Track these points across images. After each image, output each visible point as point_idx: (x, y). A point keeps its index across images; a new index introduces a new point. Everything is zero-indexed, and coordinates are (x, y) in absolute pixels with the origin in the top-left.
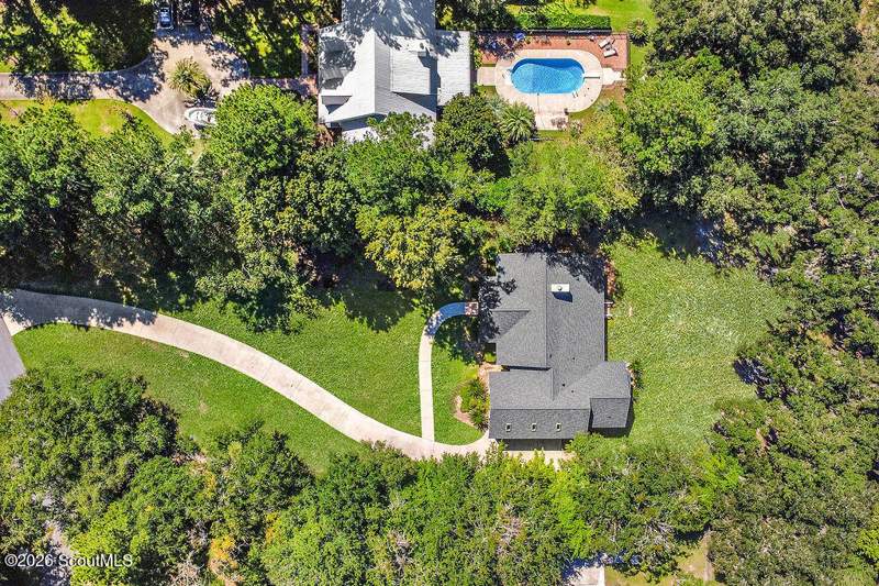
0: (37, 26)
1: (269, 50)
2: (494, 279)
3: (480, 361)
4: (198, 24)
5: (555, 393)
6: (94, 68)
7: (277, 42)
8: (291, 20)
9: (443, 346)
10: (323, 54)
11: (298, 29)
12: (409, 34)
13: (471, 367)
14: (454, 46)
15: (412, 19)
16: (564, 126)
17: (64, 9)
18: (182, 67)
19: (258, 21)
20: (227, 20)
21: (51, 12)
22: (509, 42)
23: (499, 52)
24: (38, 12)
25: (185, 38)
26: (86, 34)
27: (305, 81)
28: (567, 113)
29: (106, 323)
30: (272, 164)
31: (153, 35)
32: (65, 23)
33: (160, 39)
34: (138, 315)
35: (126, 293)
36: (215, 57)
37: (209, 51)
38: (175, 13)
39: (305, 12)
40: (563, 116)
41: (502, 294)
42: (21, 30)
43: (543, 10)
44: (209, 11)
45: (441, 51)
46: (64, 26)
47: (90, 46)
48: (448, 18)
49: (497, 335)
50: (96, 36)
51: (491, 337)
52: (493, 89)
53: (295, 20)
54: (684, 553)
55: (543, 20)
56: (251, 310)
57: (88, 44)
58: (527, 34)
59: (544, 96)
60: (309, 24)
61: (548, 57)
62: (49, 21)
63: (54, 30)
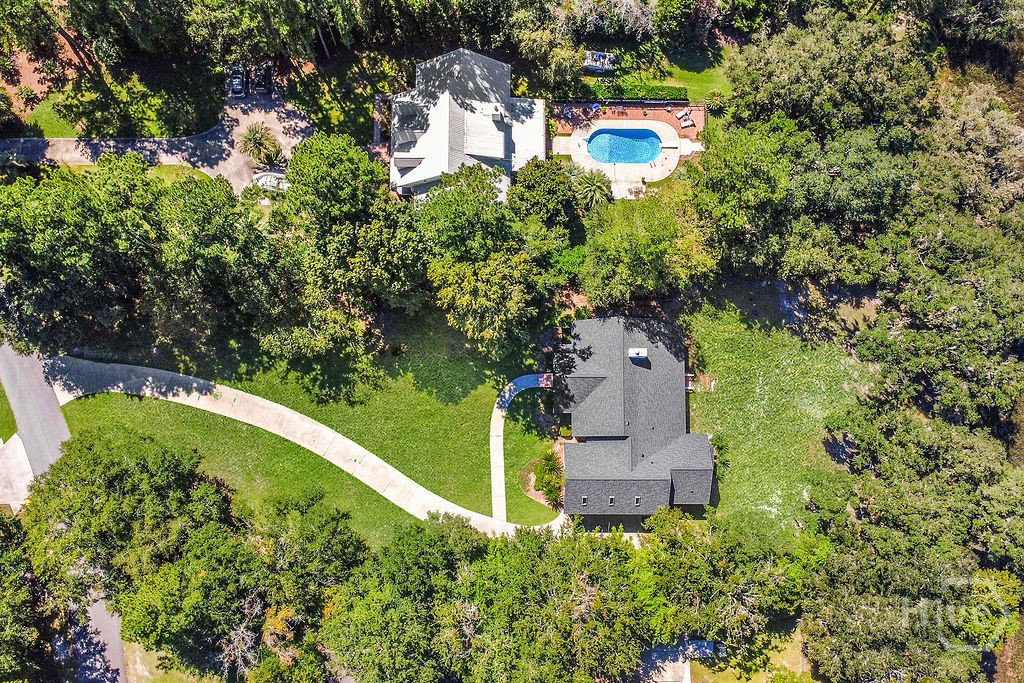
0: (107, 93)
1: (342, 118)
2: (570, 346)
3: (555, 436)
4: (270, 92)
5: (634, 464)
6: (162, 134)
7: (349, 110)
8: (365, 88)
9: (517, 420)
10: (395, 120)
11: (371, 99)
12: (484, 98)
13: (545, 442)
14: (529, 113)
15: (487, 85)
16: (641, 196)
17: (135, 77)
18: (253, 130)
19: (330, 90)
20: (299, 88)
21: (122, 80)
22: (585, 112)
23: (575, 122)
24: (108, 79)
25: (257, 106)
26: (157, 101)
27: (378, 149)
28: (644, 183)
29: (161, 393)
30: (346, 208)
31: (225, 103)
32: (135, 90)
33: (231, 107)
34: (195, 385)
35: (184, 362)
36: (287, 125)
37: (280, 118)
38: (247, 81)
39: (379, 81)
40: (641, 185)
41: (578, 360)
42: (90, 96)
43: (620, 82)
44: (282, 81)
45: (516, 117)
46: (134, 93)
47: (159, 113)
48: (523, 88)
49: (572, 404)
50: (166, 103)
51: (566, 406)
52: (569, 158)
53: (368, 90)
54: (776, 647)
55: (619, 90)
56: (315, 380)
57: (157, 110)
58: (603, 104)
59: (621, 166)
60: (382, 93)
61: (625, 127)
62: (119, 88)
63: (124, 96)
